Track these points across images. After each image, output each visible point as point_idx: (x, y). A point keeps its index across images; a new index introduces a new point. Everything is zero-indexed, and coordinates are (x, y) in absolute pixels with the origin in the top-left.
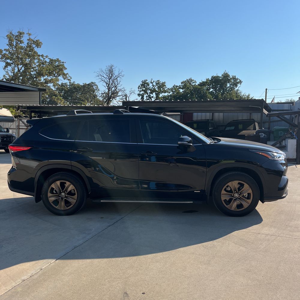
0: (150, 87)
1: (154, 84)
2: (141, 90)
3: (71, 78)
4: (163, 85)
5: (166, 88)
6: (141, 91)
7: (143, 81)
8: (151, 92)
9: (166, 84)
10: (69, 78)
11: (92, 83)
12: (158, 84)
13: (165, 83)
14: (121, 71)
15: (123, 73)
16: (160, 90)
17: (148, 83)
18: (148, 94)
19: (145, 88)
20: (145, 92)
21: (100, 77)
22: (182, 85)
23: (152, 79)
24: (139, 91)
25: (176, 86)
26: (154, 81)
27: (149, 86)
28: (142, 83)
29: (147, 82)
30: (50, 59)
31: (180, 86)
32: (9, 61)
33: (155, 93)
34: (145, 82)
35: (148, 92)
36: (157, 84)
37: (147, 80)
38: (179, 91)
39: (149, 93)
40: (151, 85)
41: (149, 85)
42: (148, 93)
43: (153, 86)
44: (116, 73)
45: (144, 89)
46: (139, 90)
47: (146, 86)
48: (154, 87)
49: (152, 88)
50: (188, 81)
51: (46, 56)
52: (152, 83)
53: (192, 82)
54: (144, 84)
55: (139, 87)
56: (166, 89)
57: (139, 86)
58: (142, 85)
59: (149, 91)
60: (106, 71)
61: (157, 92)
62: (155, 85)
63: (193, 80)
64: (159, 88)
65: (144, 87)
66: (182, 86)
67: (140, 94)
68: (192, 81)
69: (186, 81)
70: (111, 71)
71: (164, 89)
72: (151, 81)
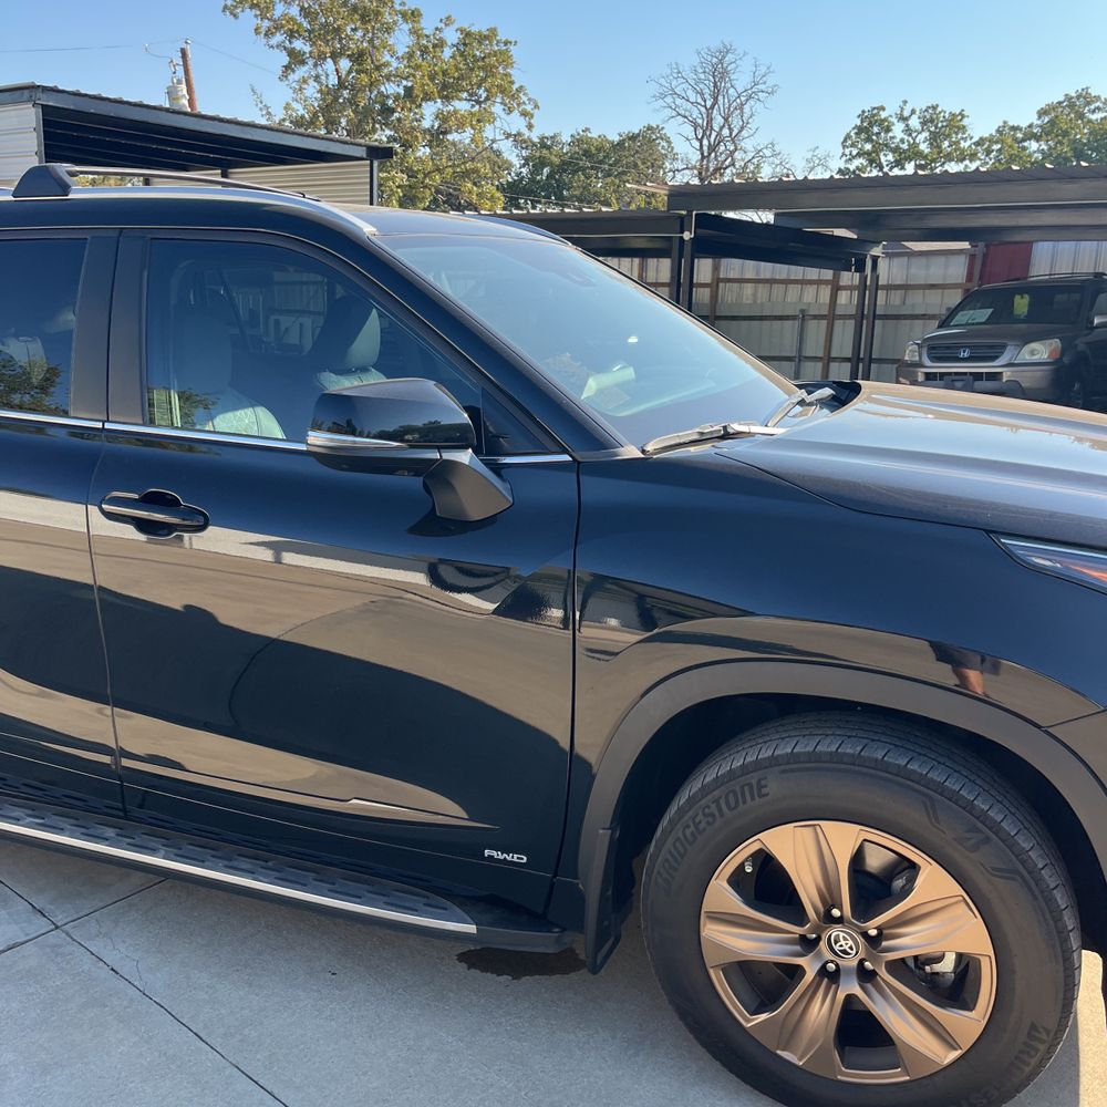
0: (892, 138)
1: (915, 122)
2: (854, 153)
3: (536, 107)
4: (955, 124)
5: (965, 139)
6: (854, 157)
7: (863, 112)
8: (896, 161)
9: (965, 122)
10: (529, 108)
11: (650, 128)
12: (932, 121)
13: (963, 117)
14: (763, 69)
15: (771, 81)
16: (939, 147)
17: (885, 120)
18: (881, 169)
19: (872, 141)
20: (871, 162)
21: (669, 100)
22: (1039, 122)
23: (905, 102)
24: (844, 158)
25: (1014, 128)
26: (913, 112)
27: (890, 134)
28: (859, 123)
29: (883, 115)
30: (462, 31)
31: (1031, 126)
32: (299, 45)
33: (913, 163)
34: (874, 116)
35: (883, 159)
36: (924, 123)
37: (883, 109)
38: (1024, 149)
39: (890, 163)
40: (898, 130)
41: (888, 130)
42: (885, 164)
43: (908, 131)
44: (741, 80)
45: (868, 147)
46: (847, 151)
47: (878, 134)
48: (910, 135)
49: (902, 141)
50: (1072, 105)
51: (448, 18)
52: (903, 119)
53: (1092, 107)
54: (871, 126)
55: (845, 140)
56: (969, 143)
57: (848, 137)
58: (860, 130)
59: (890, 157)
60: (696, 72)
61: (925, 157)
62: (919, 127)
63: (1098, 98)
64: (934, 139)
65: (869, 140)
66: (1037, 126)
67: (848, 169)
68: (1088, 104)
69: (1060, 103)
70: (719, 74)
71: (957, 143)
72: (902, 109)
